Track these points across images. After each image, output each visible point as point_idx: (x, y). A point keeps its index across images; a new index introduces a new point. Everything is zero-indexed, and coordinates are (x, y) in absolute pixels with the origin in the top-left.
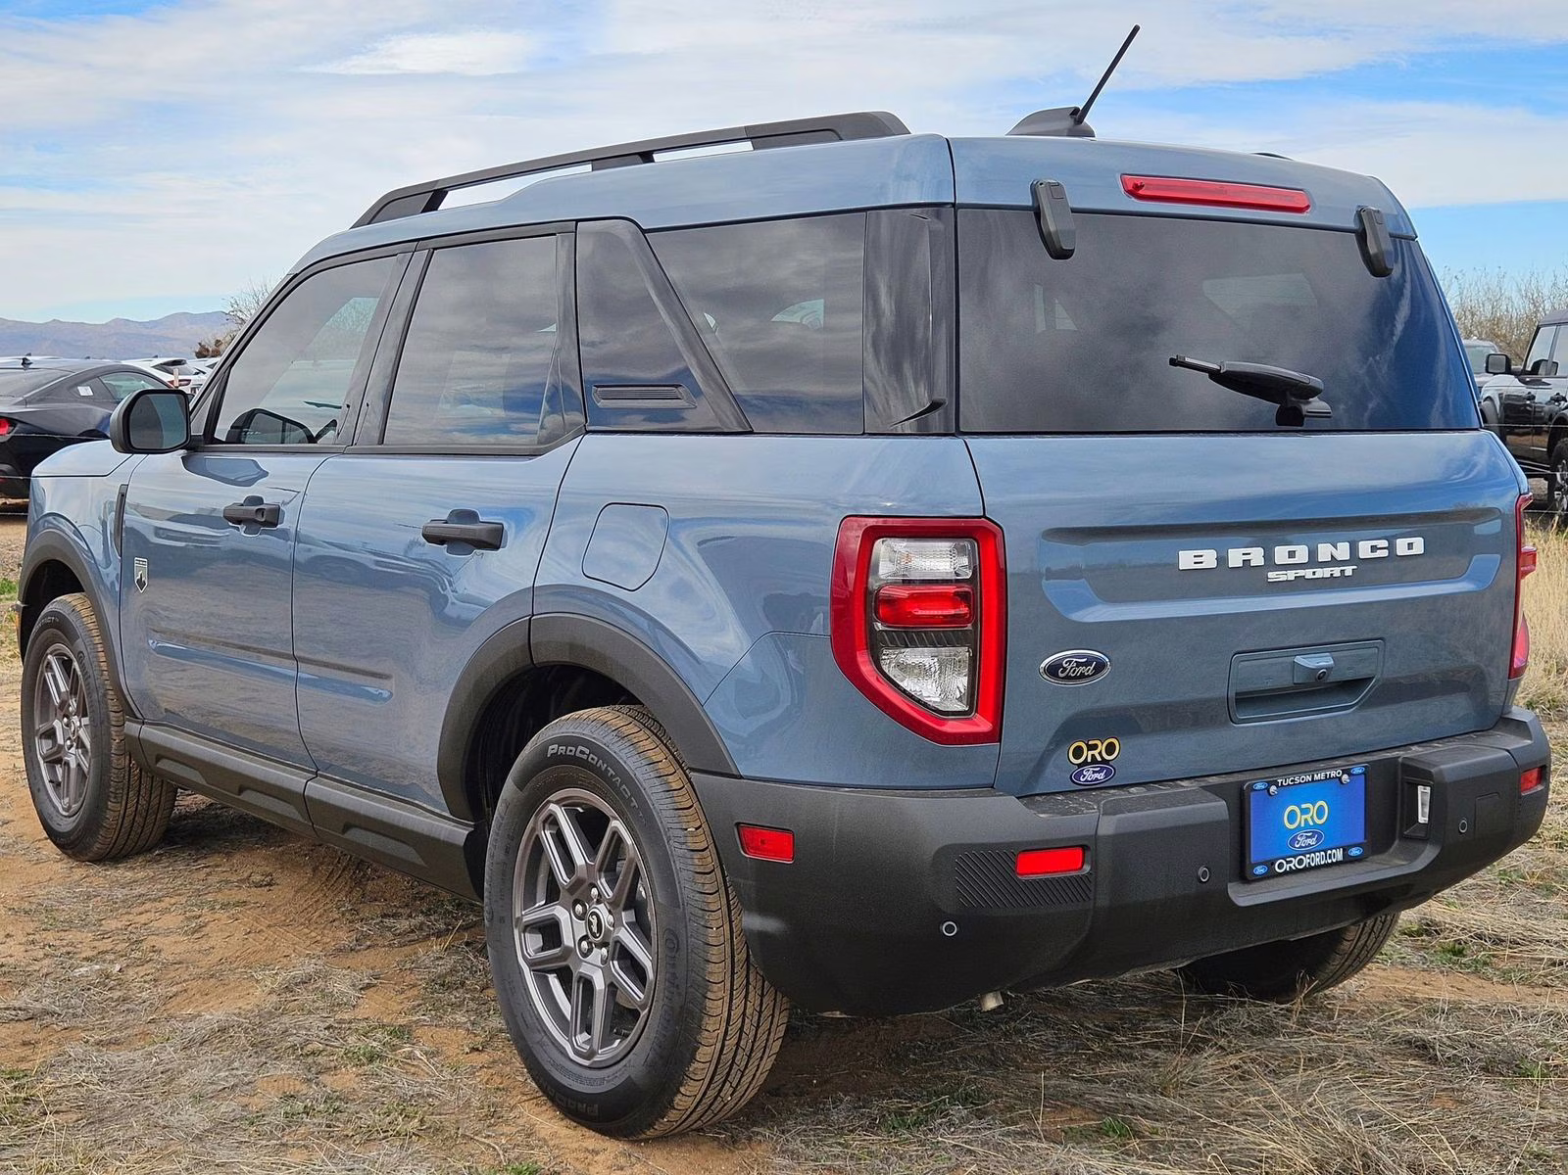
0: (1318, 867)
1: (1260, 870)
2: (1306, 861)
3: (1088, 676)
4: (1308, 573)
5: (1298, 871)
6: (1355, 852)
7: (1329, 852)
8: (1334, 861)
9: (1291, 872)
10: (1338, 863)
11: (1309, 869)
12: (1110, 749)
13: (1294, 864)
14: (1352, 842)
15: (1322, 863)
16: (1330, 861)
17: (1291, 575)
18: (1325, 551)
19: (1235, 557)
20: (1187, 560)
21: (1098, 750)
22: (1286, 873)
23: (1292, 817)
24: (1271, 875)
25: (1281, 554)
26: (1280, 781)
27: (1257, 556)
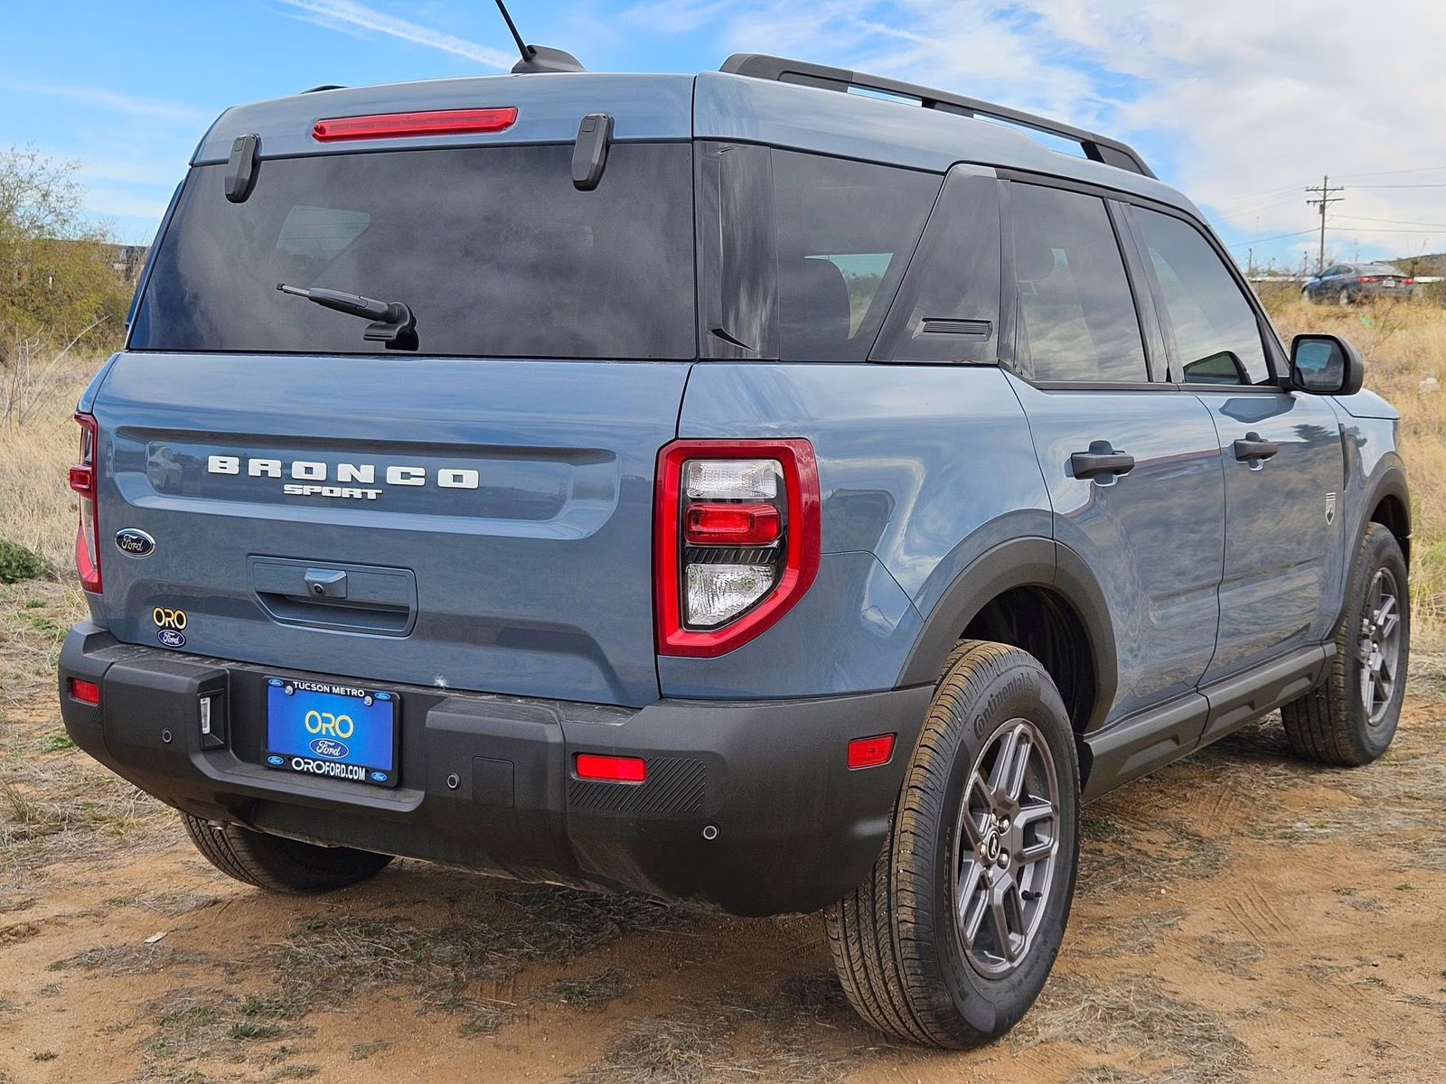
0: (335, 778)
1: (275, 760)
2: (325, 768)
3: (139, 552)
4: (326, 491)
5: (314, 774)
6: (378, 777)
7: (351, 767)
8: (356, 778)
9: (308, 773)
10: (358, 782)
11: (326, 776)
12: (180, 619)
13: (312, 766)
14: (377, 766)
15: (343, 775)
16: (351, 777)
17: (307, 490)
18: (345, 471)
19: (255, 467)
20: (214, 464)
21: (172, 618)
22: (301, 772)
23: (313, 722)
24: (285, 768)
25: (298, 469)
26: (296, 683)
27: (274, 469)
